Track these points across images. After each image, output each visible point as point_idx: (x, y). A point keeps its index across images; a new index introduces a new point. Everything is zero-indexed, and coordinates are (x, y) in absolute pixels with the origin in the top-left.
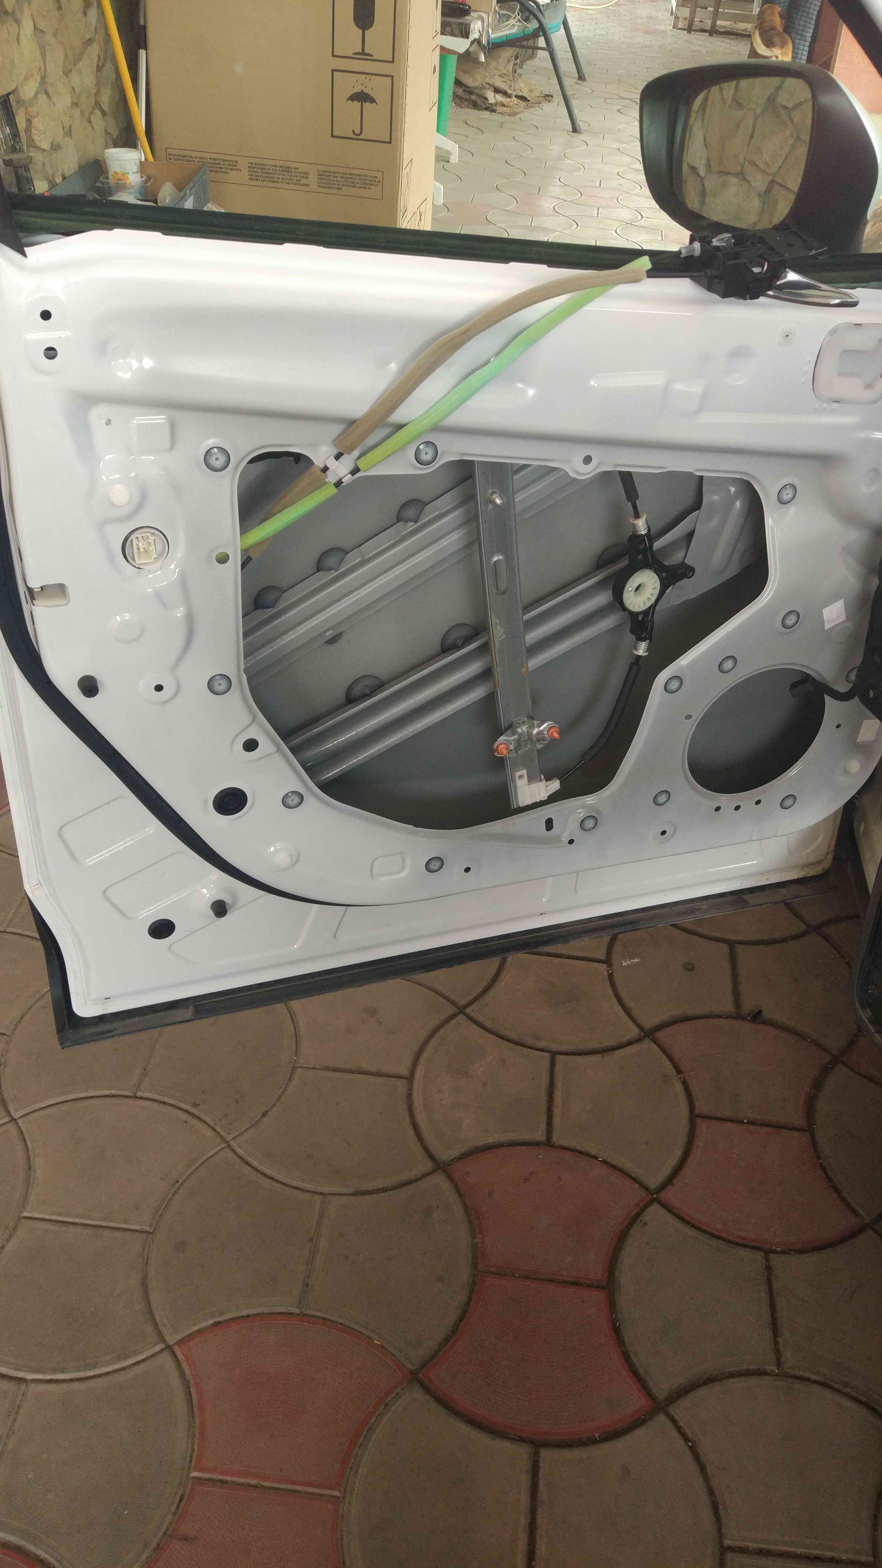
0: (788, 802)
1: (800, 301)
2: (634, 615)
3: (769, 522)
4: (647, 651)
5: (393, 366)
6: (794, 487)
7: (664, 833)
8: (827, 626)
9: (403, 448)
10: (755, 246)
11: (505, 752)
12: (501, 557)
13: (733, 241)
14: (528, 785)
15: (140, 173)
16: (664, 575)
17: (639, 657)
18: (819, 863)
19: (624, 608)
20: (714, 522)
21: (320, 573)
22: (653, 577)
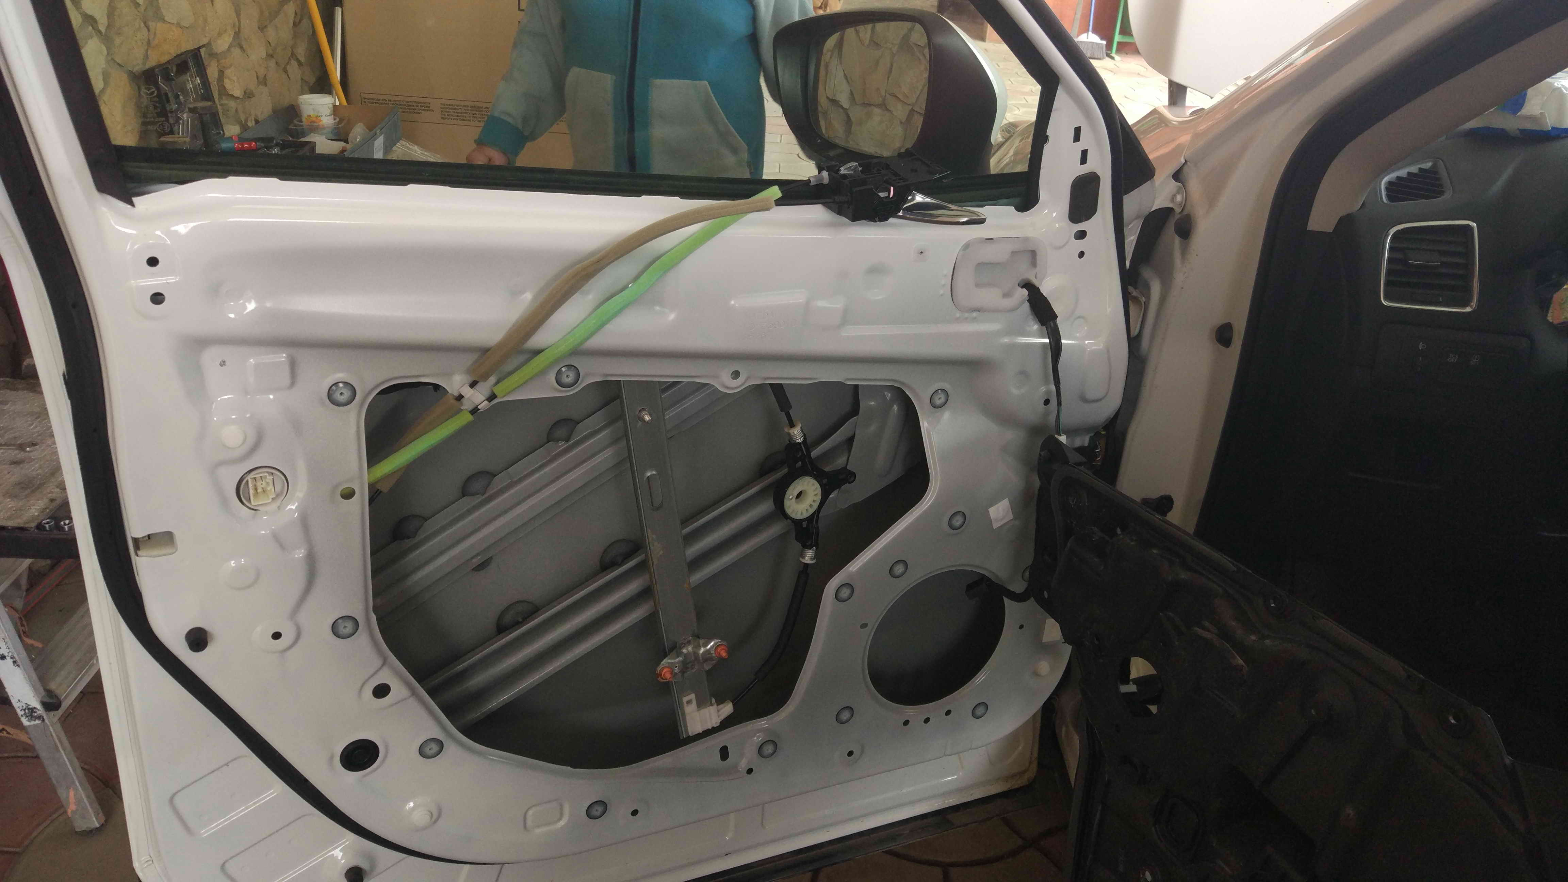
0: (979, 710)
1: (932, 220)
2: (797, 523)
3: (924, 425)
4: (814, 559)
5: (528, 296)
6: (945, 391)
7: (850, 754)
8: (995, 525)
9: (543, 372)
10: (880, 173)
11: (668, 676)
12: (654, 473)
13: (861, 168)
14: (698, 711)
15: (333, 116)
16: (825, 481)
17: (806, 565)
18: (1021, 773)
19: (786, 516)
20: (873, 428)
21: (465, 497)
22: (813, 484)
